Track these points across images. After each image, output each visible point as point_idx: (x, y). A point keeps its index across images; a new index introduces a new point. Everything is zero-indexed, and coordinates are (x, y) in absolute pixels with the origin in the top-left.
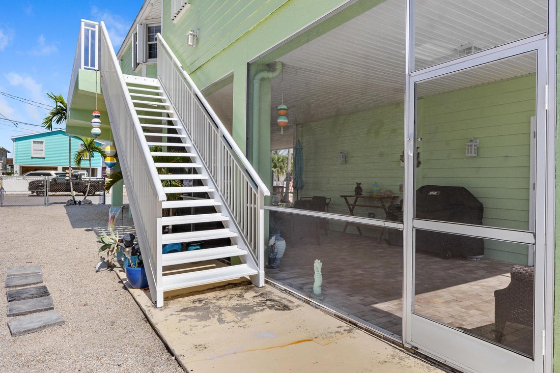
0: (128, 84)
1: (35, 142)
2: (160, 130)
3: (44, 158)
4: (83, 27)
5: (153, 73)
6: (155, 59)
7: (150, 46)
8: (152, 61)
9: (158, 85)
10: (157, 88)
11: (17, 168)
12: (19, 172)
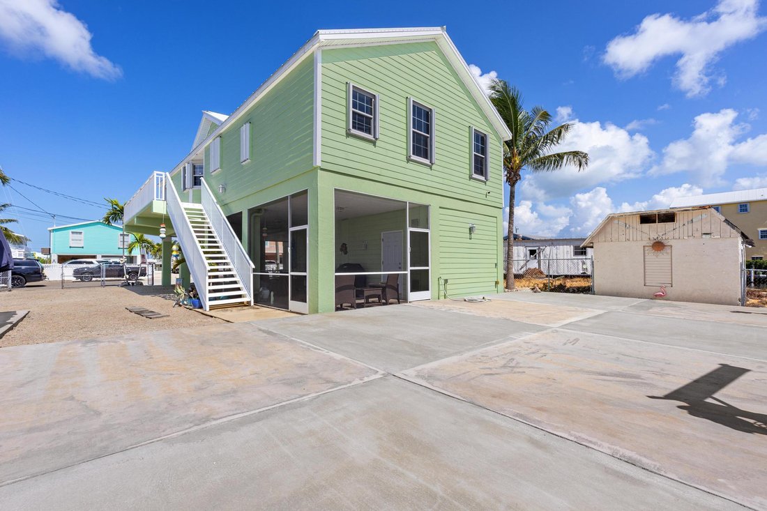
0: (186, 209)
1: (73, 233)
2: (203, 232)
3: (83, 247)
4: (155, 176)
5: (198, 199)
6: (199, 186)
7: (195, 177)
8: (197, 187)
9: (202, 208)
10: (201, 210)
11: (54, 257)
12: (56, 261)
